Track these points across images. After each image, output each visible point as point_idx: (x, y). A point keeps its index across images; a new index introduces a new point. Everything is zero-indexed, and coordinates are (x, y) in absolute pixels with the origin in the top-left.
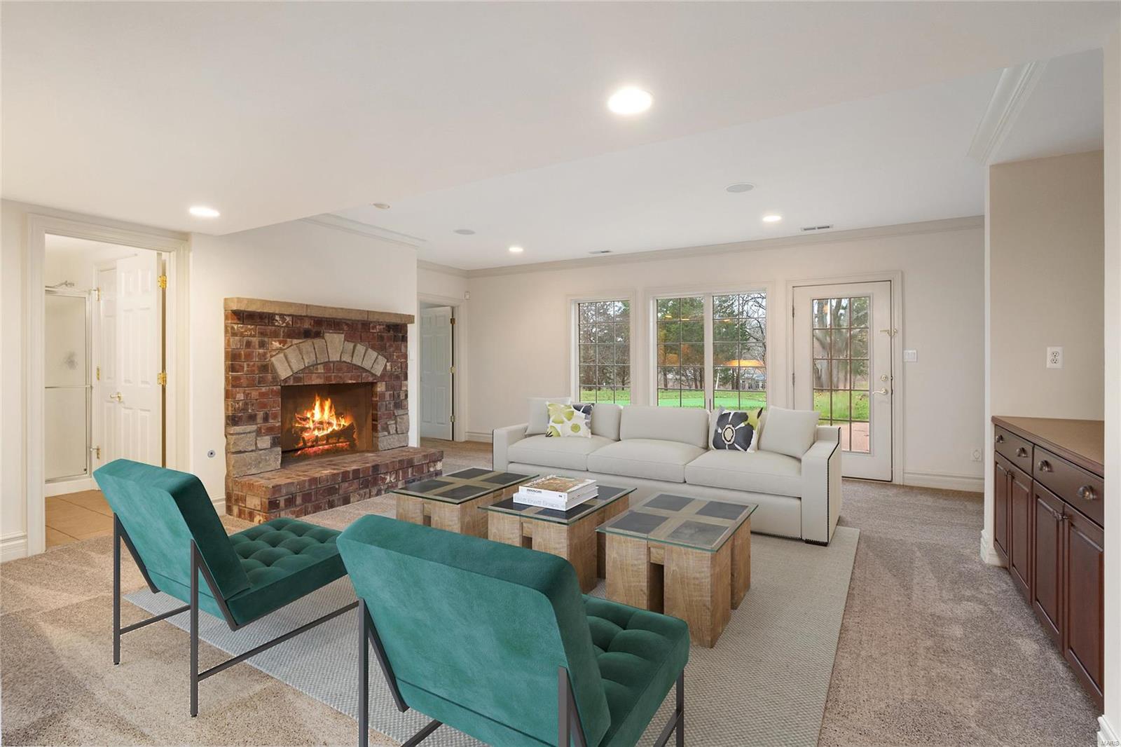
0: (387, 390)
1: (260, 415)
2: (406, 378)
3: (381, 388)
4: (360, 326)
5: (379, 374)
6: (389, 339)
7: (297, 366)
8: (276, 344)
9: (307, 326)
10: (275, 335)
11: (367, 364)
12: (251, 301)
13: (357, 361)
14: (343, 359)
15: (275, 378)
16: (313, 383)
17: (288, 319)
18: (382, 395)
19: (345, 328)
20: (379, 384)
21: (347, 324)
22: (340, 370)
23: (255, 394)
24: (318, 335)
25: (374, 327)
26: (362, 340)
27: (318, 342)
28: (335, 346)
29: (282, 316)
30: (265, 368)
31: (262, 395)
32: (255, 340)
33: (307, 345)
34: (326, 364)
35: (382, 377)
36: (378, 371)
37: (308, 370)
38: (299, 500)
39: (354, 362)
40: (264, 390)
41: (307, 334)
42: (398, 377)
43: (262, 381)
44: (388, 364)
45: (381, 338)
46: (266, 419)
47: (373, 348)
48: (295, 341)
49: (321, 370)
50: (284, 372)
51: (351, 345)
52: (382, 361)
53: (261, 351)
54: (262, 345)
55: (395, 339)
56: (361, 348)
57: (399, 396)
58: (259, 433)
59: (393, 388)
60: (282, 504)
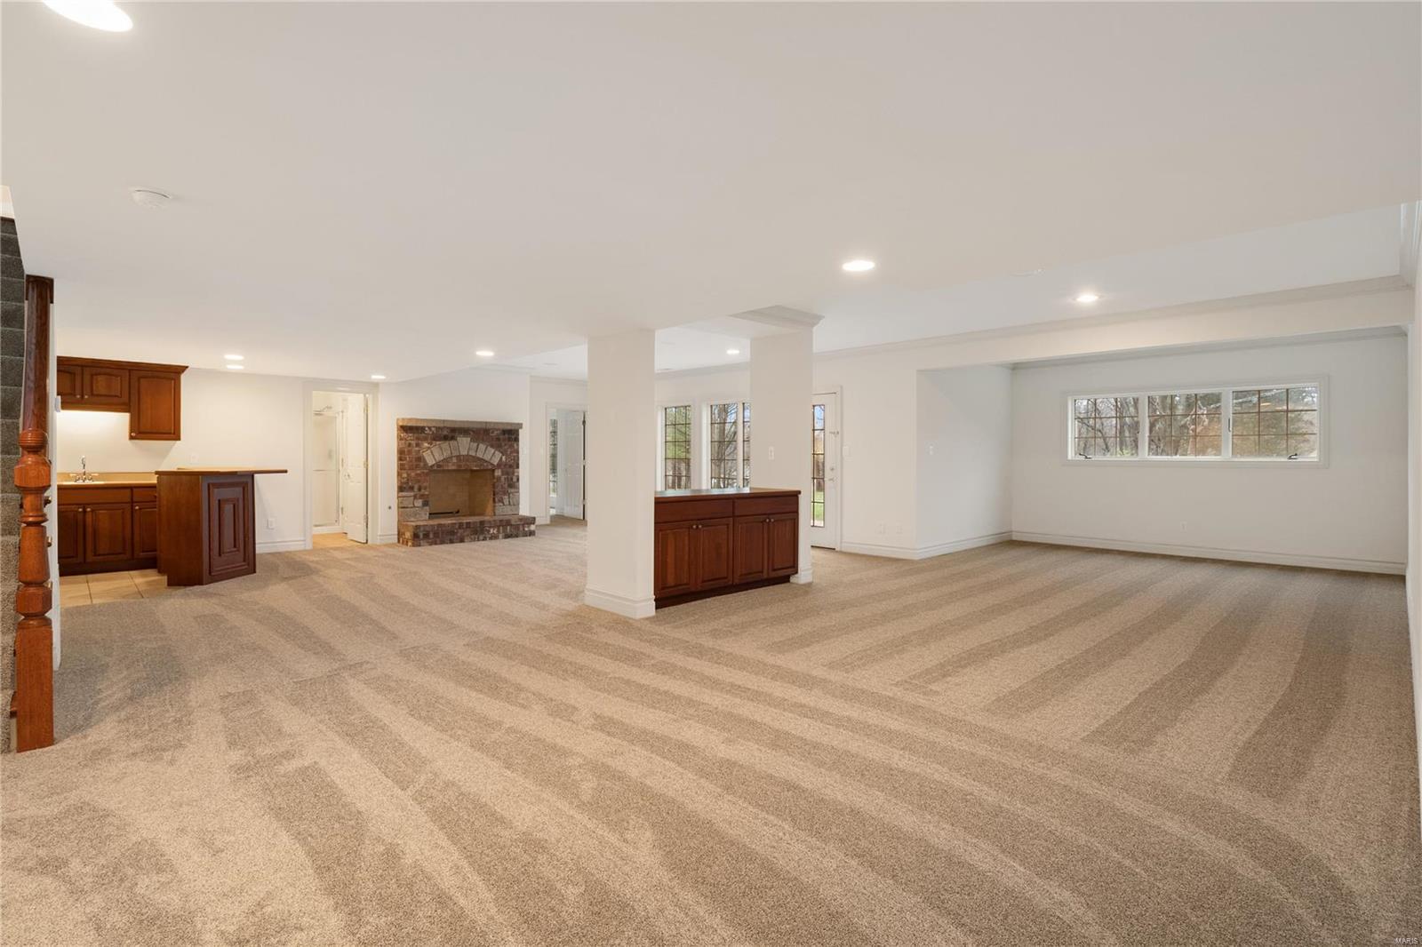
0: (503, 474)
1: (416, 487)
2: (518, 467)
3: (498, 473)
4: (482, 432)
5: (495, 464)
6: (504, 440)
7: (439, 457)
8: (426, 445)
9: (445, 433)
10: (425, 439)
11: (487, 457)
12: (410, 420)
13: (480, 455)
14: (470, 453)
15: (426, 464)
16: (450, 468)
17: (433, 429)
18: (499, 478)
19: (472, 433)
20: (496, 471)
21: (473, 431)
22: (468, 460)
23: (413, 474)
24: (453, 438)
25: (493, 433)
26: (483, 441)
27: (453, 443)
28: (464, 445)
29: (430, 428)
30: (420, 459)
31: (417, 474)
32: (413, 443)
33: (445, 445)
34: (458, 457)
35: (499, 465)
36: (495, 461)
37: (446, 460)
38: (431, 536)
39: (478, 455)
40: (419, 472)
41: (445, 438)
42: (511, 466)
43: (417, 466)
44: (504, 458)
45: (498, 439)
46: (420, 489)
47: (492, 446)
48: (438, 443)
49: (454, 460)
50: (430, 461)
51: (475, 445)
52: (498, 455)
53: (417, 449)
54: (417, 445)
55: (509, 439)
56: (482, 447)
57: (512, 479)
58: (415, 497)
59: (507, 474)
60: (421, 536)
